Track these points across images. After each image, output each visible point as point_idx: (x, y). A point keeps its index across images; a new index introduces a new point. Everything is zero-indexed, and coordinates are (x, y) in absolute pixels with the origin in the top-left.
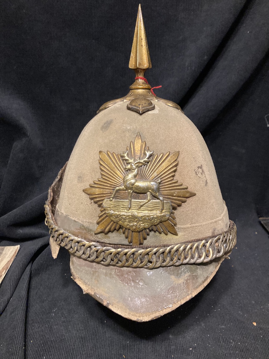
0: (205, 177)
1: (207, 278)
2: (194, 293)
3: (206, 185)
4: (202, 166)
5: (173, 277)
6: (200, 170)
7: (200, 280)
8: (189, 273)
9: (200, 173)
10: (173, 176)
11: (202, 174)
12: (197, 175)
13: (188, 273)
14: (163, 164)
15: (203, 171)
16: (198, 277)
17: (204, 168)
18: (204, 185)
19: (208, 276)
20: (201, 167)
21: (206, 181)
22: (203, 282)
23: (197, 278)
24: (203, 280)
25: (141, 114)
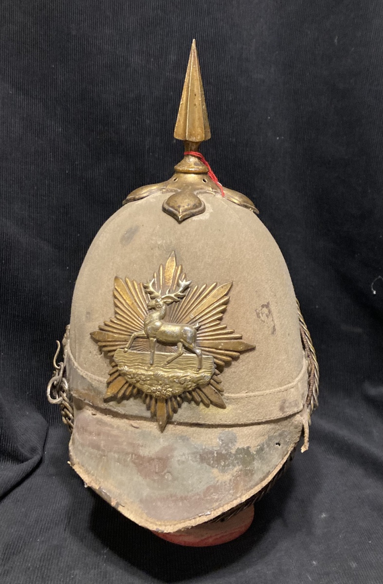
0: (273, 320)
1: (269, 473)
2: (244, 496)
3: (273, 333)
4: (268, 303)
5: (215, 471)
6: (265, 310)
7: (257, 477)
8: (241, 467)
9: (264, 315)
10: (220, 319)
11: (267, 316)
12: (259, 317)
13: (239, 465)
14: (205, 300)
15: (270, 312)
16: (254, 472)
17: (273, 307)
18: (270, 333)
19: (269, 471)
20: (267, 306)
21: (274, 326)
22: (262, 480)
23: (252, 474)
24: (261, 476)
25: (180, 222)
